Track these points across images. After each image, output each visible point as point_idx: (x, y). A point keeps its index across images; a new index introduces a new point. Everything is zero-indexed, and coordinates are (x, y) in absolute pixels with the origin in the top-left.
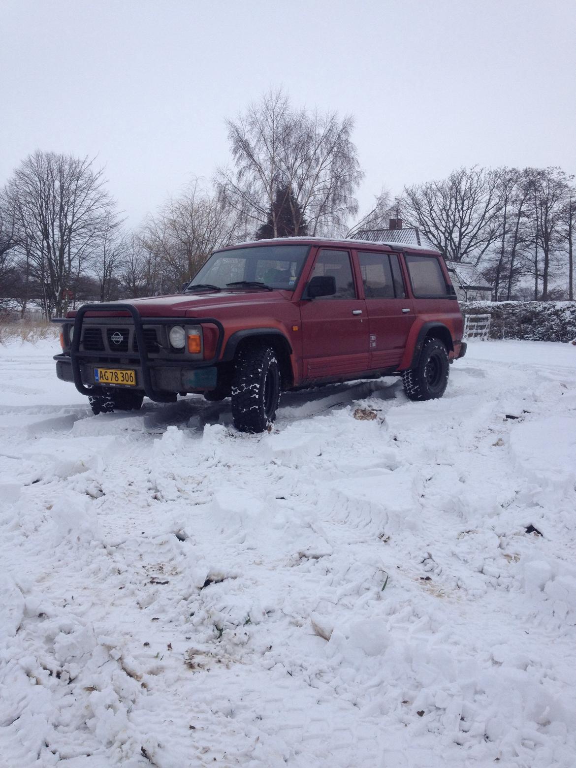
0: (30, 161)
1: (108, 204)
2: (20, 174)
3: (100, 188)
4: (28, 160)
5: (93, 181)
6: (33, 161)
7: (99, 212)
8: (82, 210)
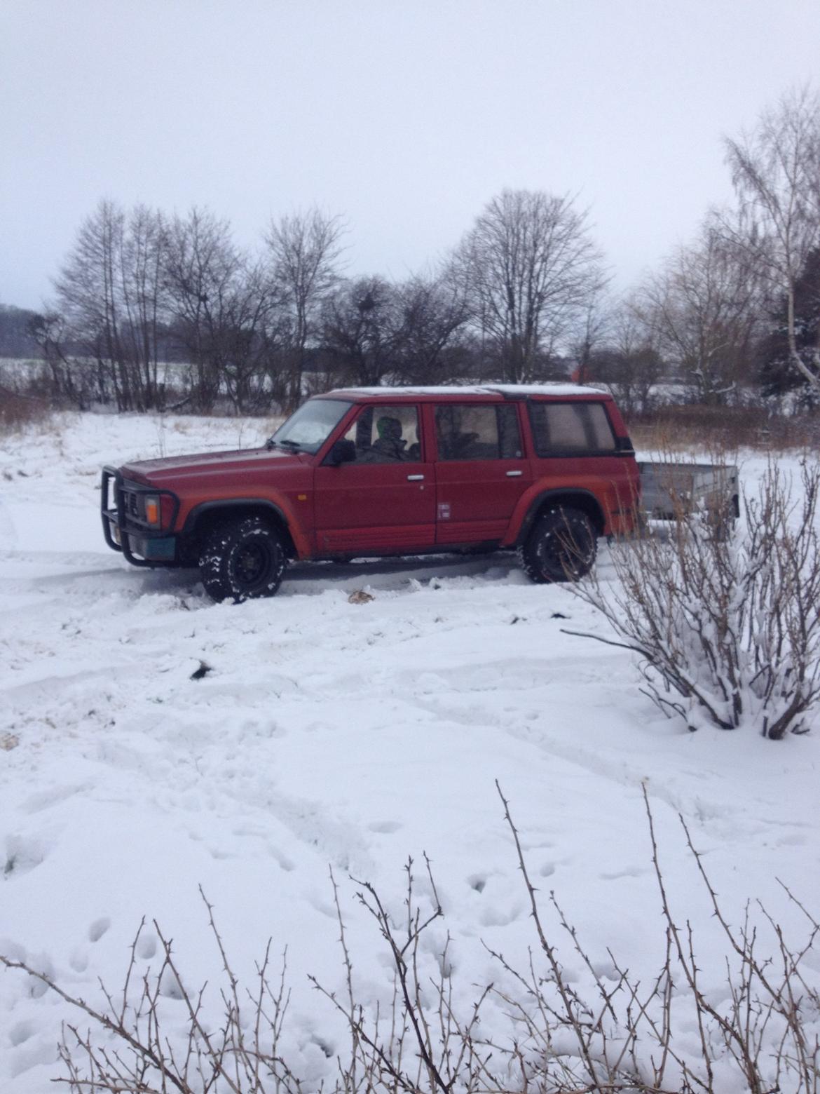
0: (495, 204)
1: (594, 257)
2: (482, 223)
3: (585, 235)
4: (492, 203)
5: (575, 225)
6: (500, 204)
7: (581, 268)
8: (558, 267)
